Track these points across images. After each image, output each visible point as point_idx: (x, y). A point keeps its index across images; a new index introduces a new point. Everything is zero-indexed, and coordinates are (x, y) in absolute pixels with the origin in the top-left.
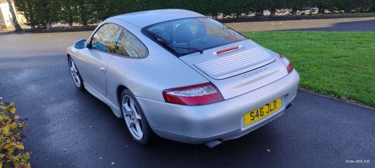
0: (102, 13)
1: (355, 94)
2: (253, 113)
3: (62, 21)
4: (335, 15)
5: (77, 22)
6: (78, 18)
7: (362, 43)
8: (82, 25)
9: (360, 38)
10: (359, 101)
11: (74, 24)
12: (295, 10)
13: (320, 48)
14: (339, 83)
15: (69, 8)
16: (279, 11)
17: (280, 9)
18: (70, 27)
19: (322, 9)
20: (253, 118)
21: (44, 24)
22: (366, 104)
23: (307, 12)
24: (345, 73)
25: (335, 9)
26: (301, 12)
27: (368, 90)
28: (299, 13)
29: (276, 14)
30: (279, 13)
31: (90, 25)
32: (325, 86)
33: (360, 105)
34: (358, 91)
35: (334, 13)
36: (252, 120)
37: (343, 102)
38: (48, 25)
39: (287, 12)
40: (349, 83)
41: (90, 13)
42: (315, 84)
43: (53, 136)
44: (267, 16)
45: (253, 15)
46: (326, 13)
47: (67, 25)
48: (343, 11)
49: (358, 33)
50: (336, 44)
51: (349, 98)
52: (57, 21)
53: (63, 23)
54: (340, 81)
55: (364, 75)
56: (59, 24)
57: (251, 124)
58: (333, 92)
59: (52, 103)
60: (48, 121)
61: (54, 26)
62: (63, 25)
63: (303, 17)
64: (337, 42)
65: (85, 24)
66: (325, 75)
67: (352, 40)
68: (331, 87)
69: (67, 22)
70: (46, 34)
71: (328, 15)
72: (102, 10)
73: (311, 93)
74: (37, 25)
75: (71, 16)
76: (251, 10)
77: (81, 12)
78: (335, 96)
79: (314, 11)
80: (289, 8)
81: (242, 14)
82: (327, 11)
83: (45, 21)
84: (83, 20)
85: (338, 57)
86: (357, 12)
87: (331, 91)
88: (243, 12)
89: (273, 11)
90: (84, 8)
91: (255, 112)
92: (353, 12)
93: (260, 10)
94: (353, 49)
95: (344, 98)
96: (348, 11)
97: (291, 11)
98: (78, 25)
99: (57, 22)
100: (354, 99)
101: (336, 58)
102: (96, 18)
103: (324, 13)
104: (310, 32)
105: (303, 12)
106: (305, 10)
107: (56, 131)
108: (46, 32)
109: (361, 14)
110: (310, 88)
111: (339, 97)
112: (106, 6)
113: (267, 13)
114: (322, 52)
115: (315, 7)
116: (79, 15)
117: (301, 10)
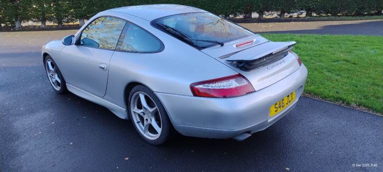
0: (79, 11)
1: (363, 101)
2: (276, 104)
3: (34, 20)
4: (323, 18)
5: (51, 20)
6: (52, 17)
7: (357, 47)
8: (57, 24)
9: (354, 41)
10: (369, 108)
11: (48, 23)
12: (283, 12)
13: (317, 51)
14: (344, 88)
15: (41, 6)
16: (267, 14)
17: (268, 11)
18: (43, 26)
19: (310, 12)
20: (276, 109)
21: (13, 23)
22: (377, 111)
23: (295, 15)
24: (348, 77)
25: (322, 13)
26: (289, 15)
27: (376, 96)
28: (287, 15)
29: (264, 16)
30: (267, 15)
31: (66, 24)
32: (331, 92)
33: (371, 112)
34: (366, 97)
35: (322, 16)
36: (276, 111)
37: (353, 109)
38: (17, 23)
39: (275, 15)
40: (355, 88)
41: (66, 11)
42: (320, 90)
43: (23, 157)
44: (255, 19)
45: (241, 17)
46: (314, 16)
47: (40, 24)
48: (330, 15)
49: (351, 37)
50: (332, 47)
51: (359, 105)
52: (28, 19)
53: (34, 21)
54: (345, 86)
55: (368, 80)
56: (30, 23)
57: (275, 115)
58: (341, 99)
59: (22, 114)
60: (17, 137)
61: (24, 24)
62: (35, 24)
63: (290, 20)
64: (332, 45)
65: (60, 22)
66: (328, 80)
67: (346, 44)
68: (337, 92)
69: (39, 20)
70: (15, 33)
71: (317, 19)
72: (79, 8)
73: (317, 99)
74: (3, 23)
75: (43, 14)
76: (239, 11)
77: (56, 9)
78: (343, 102)
79: (302, 14)
80: (277, 10)
81: (230, 16)
82: (315, 15)
83: (14, 19)
84: (58, 19)
85: (338, 61)
86: (343, 15)
87: (339, 98)
88: (231, 14)
89: (261, 13)
90: (58, 5)
91: (278, 103)
92: (340, 16)
93: (248, 12)
94: (350, 52)
95: (353, 104)
96: (335, 15)
97: (279, 13)
98: (51, 24)
99: (28, 21)
100: (364, 106)
101: (335, 61)
102: (73, 17)
103: (311, 16)
104: (303, 35)
105: (291, 15)
106: (293, 12)
107: (27, 150)
108: (14, 31)
109: (348, 18)
110: (316, 94)
111: (348, 104)
112: (84, 3)
113: (255, 15)
114: (320, 56)
115: (302, 9)
116: (53, 13)
117: (289, 13)
